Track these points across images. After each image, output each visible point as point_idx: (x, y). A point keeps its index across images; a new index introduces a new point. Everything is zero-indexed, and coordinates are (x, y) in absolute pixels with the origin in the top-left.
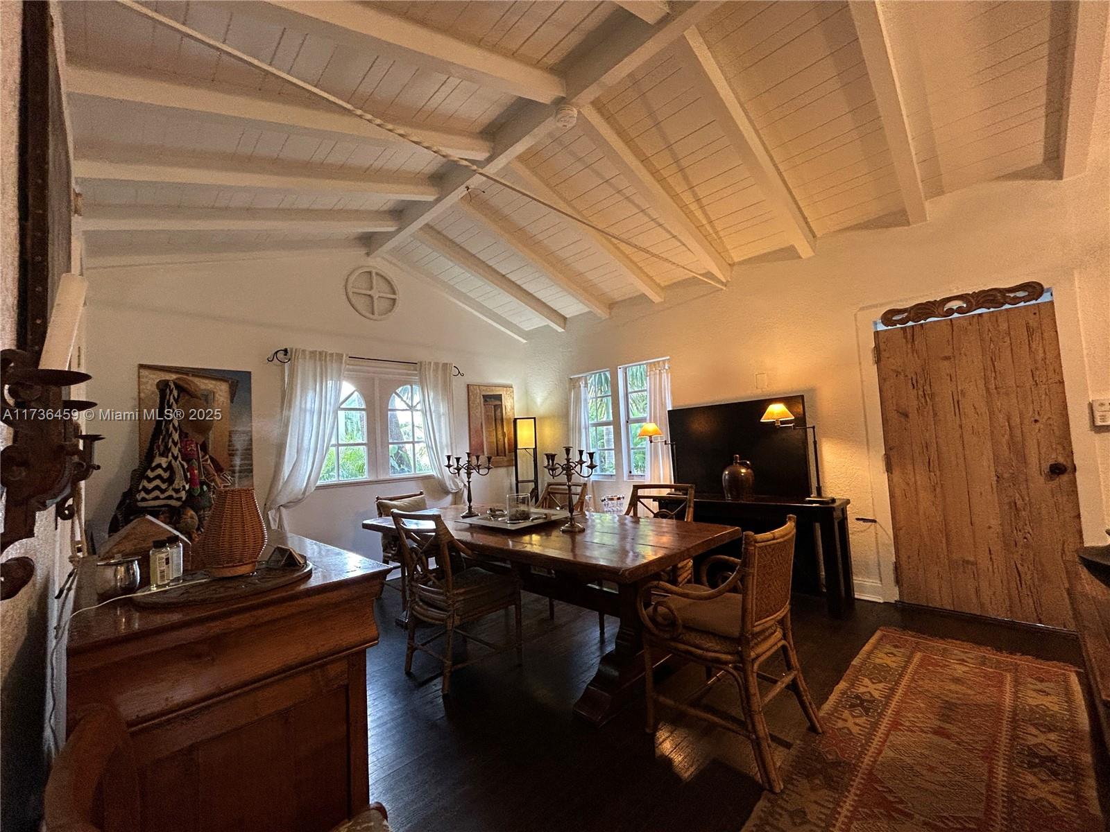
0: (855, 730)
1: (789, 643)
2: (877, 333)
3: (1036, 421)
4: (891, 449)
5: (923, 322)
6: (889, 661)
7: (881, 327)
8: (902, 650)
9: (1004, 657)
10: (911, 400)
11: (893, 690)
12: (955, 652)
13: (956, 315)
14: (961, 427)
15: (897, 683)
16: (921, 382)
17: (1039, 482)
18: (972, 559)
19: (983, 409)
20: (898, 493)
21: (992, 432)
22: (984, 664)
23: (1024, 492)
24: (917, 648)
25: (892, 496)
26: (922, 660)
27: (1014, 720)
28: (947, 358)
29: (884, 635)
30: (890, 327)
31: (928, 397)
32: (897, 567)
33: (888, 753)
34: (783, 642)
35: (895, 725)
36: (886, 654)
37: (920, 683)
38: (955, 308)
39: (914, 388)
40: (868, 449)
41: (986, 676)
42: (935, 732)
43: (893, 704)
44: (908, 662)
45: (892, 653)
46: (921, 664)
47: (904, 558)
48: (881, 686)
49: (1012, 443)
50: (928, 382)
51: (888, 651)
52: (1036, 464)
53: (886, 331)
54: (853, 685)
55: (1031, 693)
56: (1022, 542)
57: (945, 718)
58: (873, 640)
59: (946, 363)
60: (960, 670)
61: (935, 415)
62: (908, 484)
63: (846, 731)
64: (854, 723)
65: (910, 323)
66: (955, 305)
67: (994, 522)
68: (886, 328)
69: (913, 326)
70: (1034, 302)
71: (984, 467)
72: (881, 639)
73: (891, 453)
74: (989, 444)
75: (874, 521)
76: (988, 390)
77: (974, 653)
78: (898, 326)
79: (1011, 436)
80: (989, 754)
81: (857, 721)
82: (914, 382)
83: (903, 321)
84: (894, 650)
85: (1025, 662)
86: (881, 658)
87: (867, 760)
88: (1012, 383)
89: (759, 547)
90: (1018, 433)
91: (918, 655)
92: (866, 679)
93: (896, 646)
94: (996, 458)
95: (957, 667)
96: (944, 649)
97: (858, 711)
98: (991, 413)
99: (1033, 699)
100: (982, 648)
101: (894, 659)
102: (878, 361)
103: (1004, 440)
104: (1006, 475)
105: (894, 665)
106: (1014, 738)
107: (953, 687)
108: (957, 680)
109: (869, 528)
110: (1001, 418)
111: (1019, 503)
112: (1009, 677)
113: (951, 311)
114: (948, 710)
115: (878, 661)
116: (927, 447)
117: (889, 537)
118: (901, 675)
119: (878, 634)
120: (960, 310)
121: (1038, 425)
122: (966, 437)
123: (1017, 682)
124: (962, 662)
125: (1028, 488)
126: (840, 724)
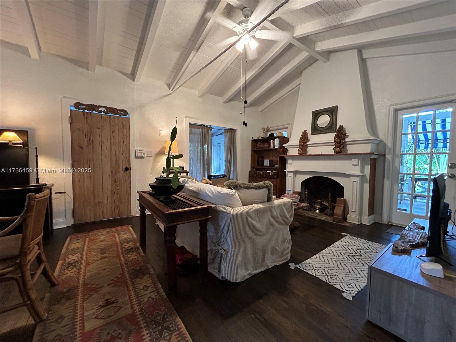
0: (72, 275)
1: (41, 251)
2: (71, 110)
3: (123, 154)
4: (74, 162)
5: (91, 112)
6: (77, 245)
7: (73, 108)
8: (81, 240)
9: (113, 229)
10: (84, 142)
11: (82, 254)
12: (100, 233)
13: (103, 113)
14: (102, 154)
15: (83, 251)
16: (89, 135)
17: (122, 173)
18: (102, 201)
19: (109, 149)
20: (76, 180)
21: (111, 157)
22: (108, 233)
23: (118, 177)
24: (86, 237)
25: (74, 181)
26: (89, 240)
27: (121, 244)
28: (99, 128)
29: (72, 238)
30: (77, 110)
31: (91, 142)
32: (74, 211)
33: (88, 274)
34: (39, 251)
35: (87, 264)
36: (75, 244)
37: (91, 247)
38: (103, 110)
39: (86, 137)
40: (63, 161)
41: (110, 236)
42: (101, 259)
43: (84, 258)
44: (84, 243)
45: (77, 243)
46: (89, 242)
47: (77, 206)
48: (77, 255)
49: (116, 160)
50: (91, 136)
51: (75, 242)
52: (122, 167)
53: (76, 111)
54: (65, 260)
55: (122, 236)
56: (116, 192)
57: (103, 253)
58: (67, 241)
59: (98, 130)
60: (102, 238)
61: (93, 149)
62: (81, 176)
63: (68, 277)
64: (70, 273)
65: (86, 111)
66: (103, 109)
67: (109, 187)
68: (76, 110)
69: (87, 112)
70: (125, 116)
71: (108, 169)
72: (71, 240)
73: (75, 163)
74: (110, 161)
75: (65, 193)
76: (111, 142)
77: (104, 231)
78: (81, 110)
79: (116, 158)
80: (118, 256)
81: (72, 271)
82: (86, 135)
83: (83, 109)
84: (78, 241)
85: (119, 228)
86: (73, 246)
87: (81, 281)
88: (117, 141)
89: (37, 201)
90: (118, 157)
91: (87, 239)
92: (70, 256)
93: (78, 240)
94: (111, 165)
95: (101, 237)
96: (96, 234)
97: (71, 268)
98: (111, 150)
99: (123, 237)
100: (106, 229)
101: (79, 244)
102: (71, 123)
103: (114, 160)
104: (114, 171)
105: (79, 246)
106: (122, 248)
107: (103, 243)
108: (102, 241)
109: (61, 196)
110: (114, 153)
111: (117, 180)
112: (116, 234)
113: (101, 111)
114: (103, 251)
115: (72, 247)
116: (89, 161)
117: (71, 198)
118: (83, 248)
119: (69, 239)
120: (104, 112)
121: (123, 155)
122: (103, 158)
123: (118, 234)
124: (102, 235)
125: (119, 175)
126: (64, 277)
